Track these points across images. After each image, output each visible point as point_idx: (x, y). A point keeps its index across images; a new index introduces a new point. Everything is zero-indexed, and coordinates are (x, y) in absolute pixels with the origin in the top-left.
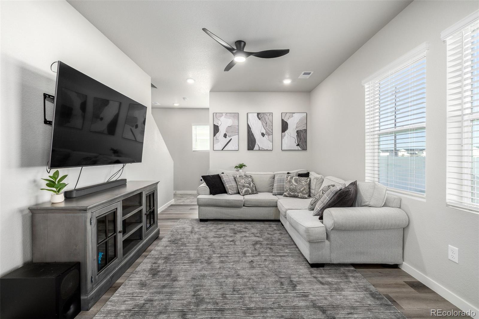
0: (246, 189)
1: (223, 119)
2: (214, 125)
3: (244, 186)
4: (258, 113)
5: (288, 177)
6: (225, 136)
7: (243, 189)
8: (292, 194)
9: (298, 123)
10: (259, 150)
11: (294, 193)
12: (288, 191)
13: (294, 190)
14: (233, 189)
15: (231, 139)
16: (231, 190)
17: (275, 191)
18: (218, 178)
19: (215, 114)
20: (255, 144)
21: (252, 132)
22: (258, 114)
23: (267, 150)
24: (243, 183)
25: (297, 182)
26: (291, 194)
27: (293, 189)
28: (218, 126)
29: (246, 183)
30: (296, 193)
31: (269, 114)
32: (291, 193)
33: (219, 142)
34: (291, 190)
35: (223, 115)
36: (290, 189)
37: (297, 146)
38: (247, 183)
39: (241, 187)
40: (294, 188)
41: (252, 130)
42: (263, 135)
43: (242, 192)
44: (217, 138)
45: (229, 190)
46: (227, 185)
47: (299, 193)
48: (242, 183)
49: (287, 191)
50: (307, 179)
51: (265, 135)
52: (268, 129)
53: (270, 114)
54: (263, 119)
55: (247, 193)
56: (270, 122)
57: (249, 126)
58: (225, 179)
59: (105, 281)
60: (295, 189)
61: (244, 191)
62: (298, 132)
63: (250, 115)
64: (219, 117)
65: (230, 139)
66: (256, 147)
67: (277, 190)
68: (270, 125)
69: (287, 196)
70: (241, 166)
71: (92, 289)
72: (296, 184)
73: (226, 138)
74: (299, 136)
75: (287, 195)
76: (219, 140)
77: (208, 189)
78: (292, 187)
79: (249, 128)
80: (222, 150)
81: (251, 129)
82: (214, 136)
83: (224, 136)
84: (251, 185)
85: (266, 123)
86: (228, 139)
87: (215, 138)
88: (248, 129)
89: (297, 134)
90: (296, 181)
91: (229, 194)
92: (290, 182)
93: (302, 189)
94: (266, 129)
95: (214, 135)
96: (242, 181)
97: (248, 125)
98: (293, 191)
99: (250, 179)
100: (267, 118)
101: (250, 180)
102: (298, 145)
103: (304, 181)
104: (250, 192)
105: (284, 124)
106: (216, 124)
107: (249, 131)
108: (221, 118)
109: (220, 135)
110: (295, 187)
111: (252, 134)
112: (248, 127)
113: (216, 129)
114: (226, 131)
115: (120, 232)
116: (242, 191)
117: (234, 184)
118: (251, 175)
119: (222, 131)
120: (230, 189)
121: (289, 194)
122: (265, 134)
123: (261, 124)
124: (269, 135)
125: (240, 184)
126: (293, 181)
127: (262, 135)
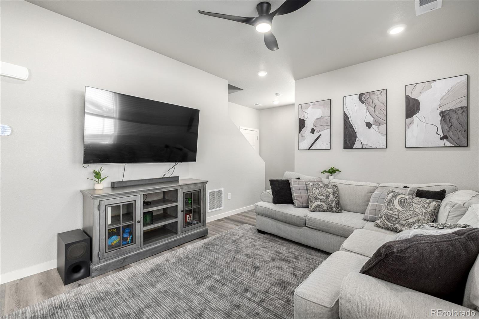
0: (317, 203)
1: (310, 110)
2: (300, 119)
3: (316, 199)
4: (360, 94)
5: (389, 194)
6: (313, 131)
7: (314, 202)
8: (390, 224)
9: (445, 98)
10: (362, 148)
11: (394, 224)
12: (383, 218)
13: (394, 219)
14: (301, 200)
15: (320, 135)
16: (298, 201)
17: (367, 214)
18: (286, 184)
19: (300, 106)
20: (355, 140)
21: (350, 122)
22: (361, 96)
23: (376, 148)
24: (316, 194)
25: (403, 206)
26: (387, 225)
27: (394, 217)
28: (304, 120)
29: (320, 194)
30: (397, 225)
31: (380, 92)
32: (387, 222)
33: (305, 140)
34: (389, 217)
35: (310, 105)
36: (387, 215)
37: (441, 139)
38: (322, 195)
39: (312, 199)
40: (395, 215)
41: (350, 120)
42: (369, 125)
43: (312, 206)
44: (303, 135)
45: (296, 201)
46: (294, 195)
47: (404, 226)
48: (314, 193)
49: (381, 217)
50: (429, 203)
51: (373, 126)
52: (379, 115)
53: (382, 92)
54: (370, 101)
55: (318, 209)
56: (382, 105)
57: (346, 115)
58: (294, 186)
59: (115, 260)
60: (396, 217)
61: (314, 205)
62: (443, 114)
63: (347, 100)
64: (306, 109)
65: (318, 134)
66: (357, 145)
67: (370, 213)
68: (382, 109)
69: (380, 227)
70: (332, 171)
71: (99, 262)
72: (400, 209)
73: (313, 133)
74: (448, 120)
75: (380, 224)
76: (305, 137)
77: (271, 196)
78: (391, 212)
79: (346, 117)
80: (309, 149)
81: (348, 118)
82: (299, 133)
83: (311, 132)
84: (329, 200)
85: (374, 106)
86: (316, 135)
87: (301, 135)
88: (344, 119)
89: (440, 118)
90: (402, 203)
91: (295, 206)
92: (389, 202)
93: (411, 221)
94: (375, 116)
95: (300, 131)
96: (314, 191)
97: (344, 113)
98: (392, 220)
99: (330, 190)
100: (375, 98)
101: (329, 192)
102: (445, 137)
103: (419, 206)
104: (325, 208)
105: (411, 104)
106: (302, 118)
107: (345, 122)
108: (308, 109)
109: (307, 130)
110: (397, 213)
111: (350, 126)
112: (344, 116)
113: (302, 124)
114: (314, 125)
115: (139, 222)
116: (311, 204)
117: (304, 194)
118: (335, 184)
119: (309, 125)
120: (297, 199)
121: (383, 223)
122: (372, 124)
123: (366, 109)
124: (380, 125)
125: (311, 194)
126: (396, 202)
127: (367, 126)
